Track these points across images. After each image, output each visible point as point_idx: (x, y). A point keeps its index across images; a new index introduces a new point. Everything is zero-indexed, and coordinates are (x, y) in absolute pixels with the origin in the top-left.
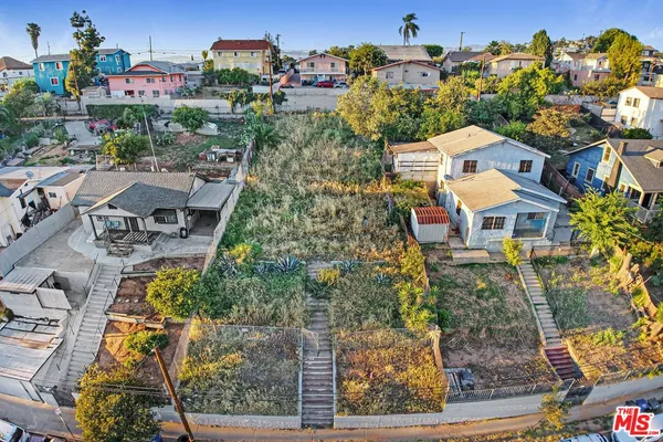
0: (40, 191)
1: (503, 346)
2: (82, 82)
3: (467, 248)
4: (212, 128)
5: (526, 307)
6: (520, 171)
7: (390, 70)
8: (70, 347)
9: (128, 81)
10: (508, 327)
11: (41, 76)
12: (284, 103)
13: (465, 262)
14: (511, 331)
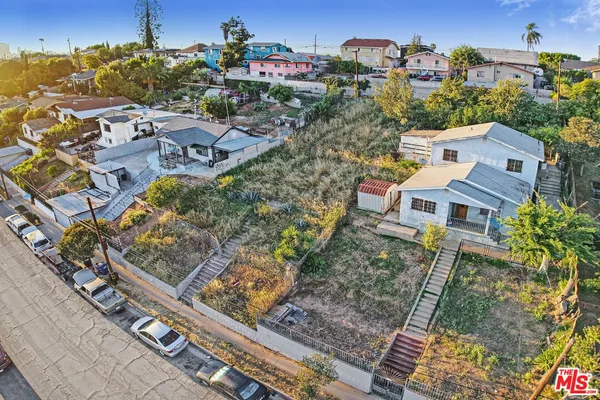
0: (151, 125)
1: (363, 312)
2: (230, 63)
3: (399, 224)
4: (296, 103)
5: (413, 290)
6: (508, 170)
7: (481, 69)
8: (108, 210)
9: (262, 65)
10: (377, 298)
11: (210, 58)
12: (368, 89)
13: (387, 233)
14: (380, 303)
